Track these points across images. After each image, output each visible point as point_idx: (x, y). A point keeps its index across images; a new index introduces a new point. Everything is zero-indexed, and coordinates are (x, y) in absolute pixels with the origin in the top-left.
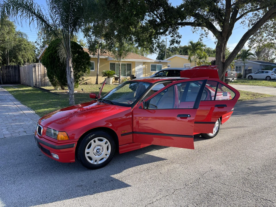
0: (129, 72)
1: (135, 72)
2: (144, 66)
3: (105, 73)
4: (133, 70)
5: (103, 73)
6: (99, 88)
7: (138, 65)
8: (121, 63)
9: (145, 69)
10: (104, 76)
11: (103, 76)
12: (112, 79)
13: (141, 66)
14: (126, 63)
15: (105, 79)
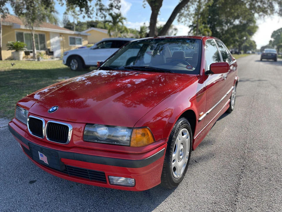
0: (42, 45)
1: (50, 44)
2: (61, 38)
3: (11, 45)
5: (8, 45)
6: (12, 64)
7: (54, 37)
8: (34, 33)
9: (62, 42)
10: (10, 49)
11: (8, 49)
12: (22, 54)
13: (57, 38)
14: (37, 33)
15: (12, 53)
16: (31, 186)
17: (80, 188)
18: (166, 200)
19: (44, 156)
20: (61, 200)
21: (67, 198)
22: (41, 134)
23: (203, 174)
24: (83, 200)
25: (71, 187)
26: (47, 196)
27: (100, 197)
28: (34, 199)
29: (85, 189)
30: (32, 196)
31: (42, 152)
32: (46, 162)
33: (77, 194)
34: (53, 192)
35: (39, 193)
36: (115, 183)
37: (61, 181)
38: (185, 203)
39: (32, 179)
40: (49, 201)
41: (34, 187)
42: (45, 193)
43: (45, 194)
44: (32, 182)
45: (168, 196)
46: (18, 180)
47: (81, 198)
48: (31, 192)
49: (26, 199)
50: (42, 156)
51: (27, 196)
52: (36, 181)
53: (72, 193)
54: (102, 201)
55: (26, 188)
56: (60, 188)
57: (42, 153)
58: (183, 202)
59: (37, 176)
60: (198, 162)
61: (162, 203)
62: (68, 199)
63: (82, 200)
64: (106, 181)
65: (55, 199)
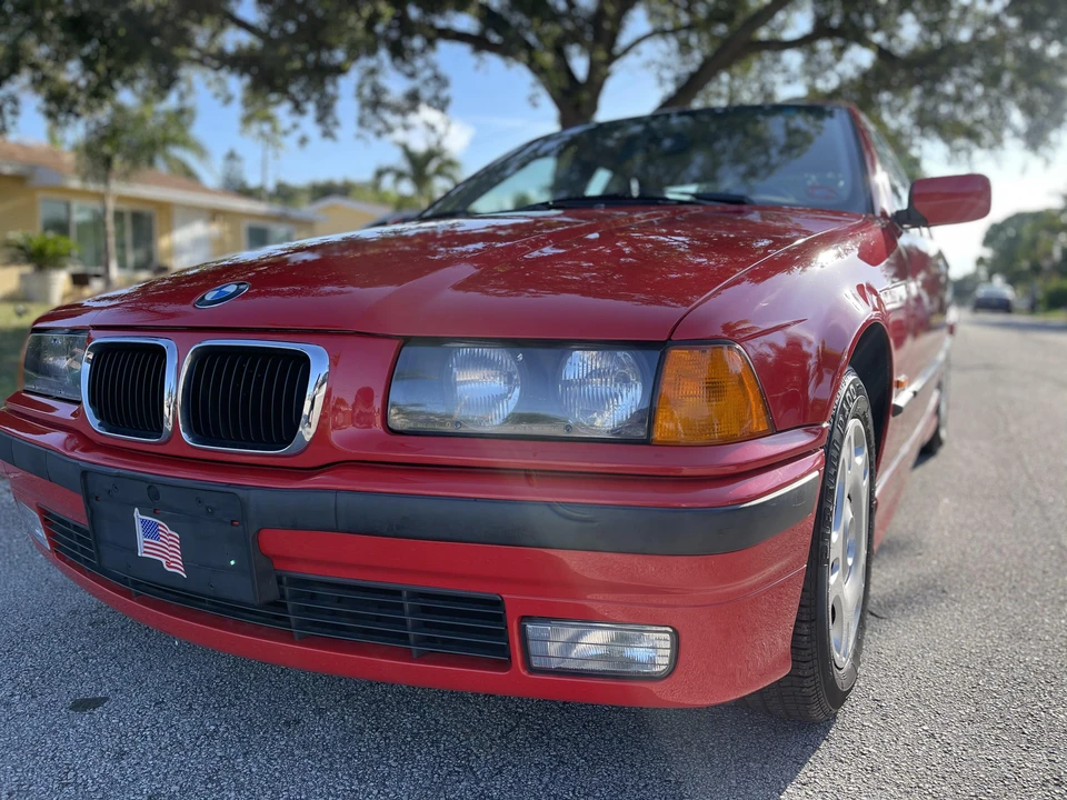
0: (142, 252)
1: (173, 251)
2: (215, 229)
3: (21, 248)
4: (164, 243)
5: (7, 246)
7: (187, 221)
8: (111, 207)
9: (217, 242)
10: (13, 261)
11: (8, 259)
12: (61, 281)
13: (199, 229)
14: (125, 207)
15: (23, 277)
16: (82, 721)
17: (336, 726)
18: (801, 777)
19: (164, 528)
20: (243, 784)
21: (271, 775)
22: (151, 419)
23: (936, 662)
24: (361, 781)
25: (287, 724)
26: (166, 767)
27: (448, 765)
28: (93, 779)
29: (361, 731)
30: (82, 765)
31: (153, 505)
32: (174, 564)
33: (326, 755)
34: (193, 750)
35: (121, 755)
36: (554, 664)
37: (237, 698)
38: (909, 789)
39: (87, 691)
40: (178, 788)
41: (94, 724)
42: (156, 752)
43: (155, 757)
44: (82, 705)
45: (806, 761)
46: (13, 695)
47: (350, 775)
48: (81, 748)
49: (51, 780)
50: (151, 531)
51: (57, 766)
52: (106, 699)
53: (298, 748)
54: (464, 783)
55: (55, 731)
56: (233, 728)
57: (154, 514)
58: (898, 787)
59: (111, 681)
60: (884, 616)
61: (789, 790)
62: (279, 780)
63: (356, 782)
64: (505, 650)
65: (210, 778)
